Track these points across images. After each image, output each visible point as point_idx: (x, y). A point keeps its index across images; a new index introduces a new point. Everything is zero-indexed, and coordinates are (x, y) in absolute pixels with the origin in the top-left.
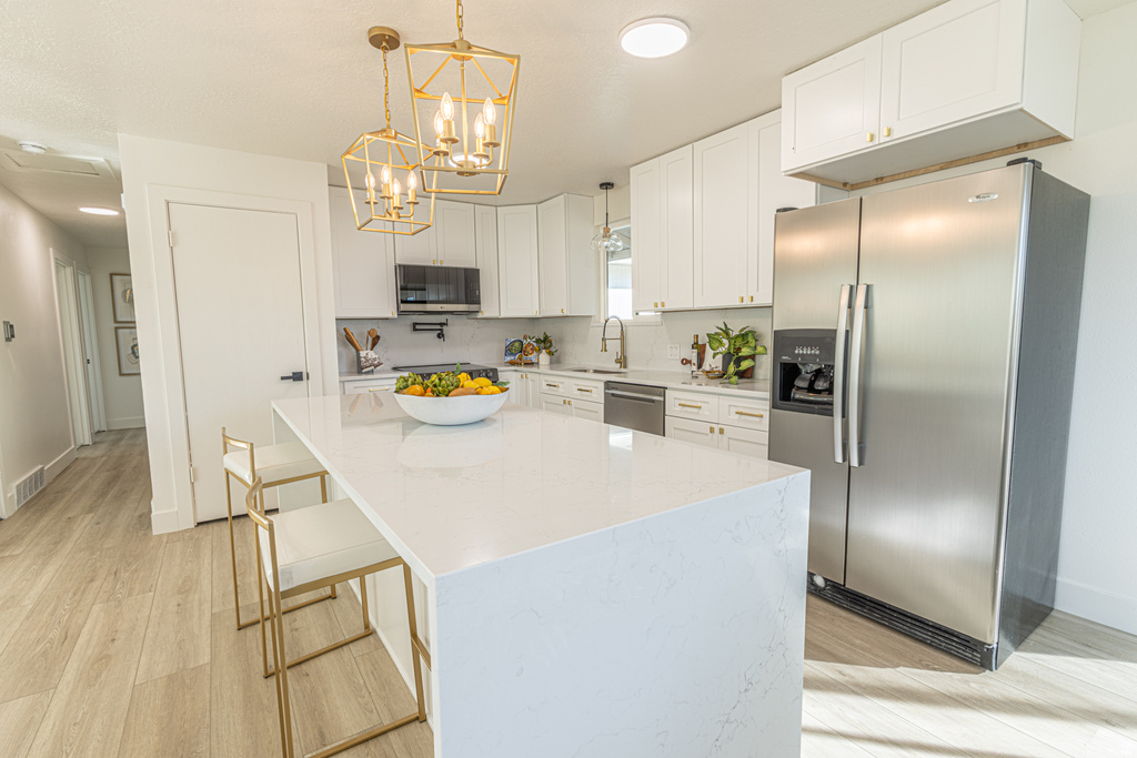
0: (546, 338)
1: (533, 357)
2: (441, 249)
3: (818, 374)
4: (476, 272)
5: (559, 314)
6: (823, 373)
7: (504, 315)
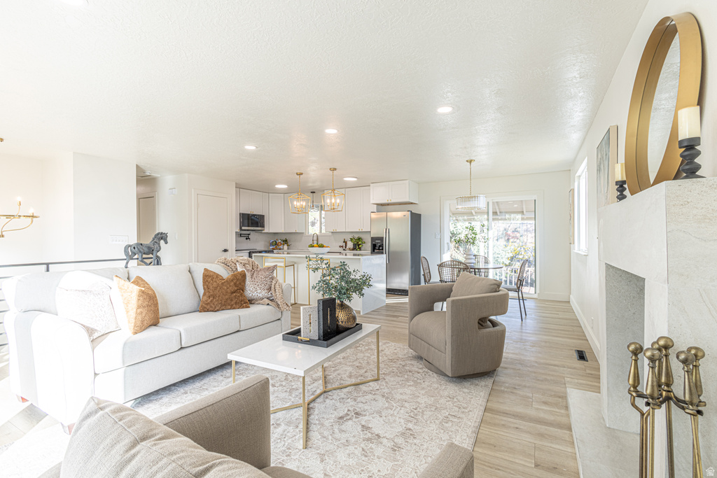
0: (286, 241)
1: (281, 247)
2: (253, 208)
3: (380, 246)
4: (264, 216)
5: (294, 231)
6: (382, 246)
7: (271, 231)
